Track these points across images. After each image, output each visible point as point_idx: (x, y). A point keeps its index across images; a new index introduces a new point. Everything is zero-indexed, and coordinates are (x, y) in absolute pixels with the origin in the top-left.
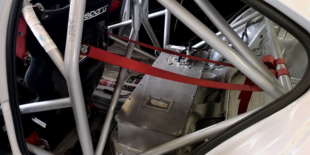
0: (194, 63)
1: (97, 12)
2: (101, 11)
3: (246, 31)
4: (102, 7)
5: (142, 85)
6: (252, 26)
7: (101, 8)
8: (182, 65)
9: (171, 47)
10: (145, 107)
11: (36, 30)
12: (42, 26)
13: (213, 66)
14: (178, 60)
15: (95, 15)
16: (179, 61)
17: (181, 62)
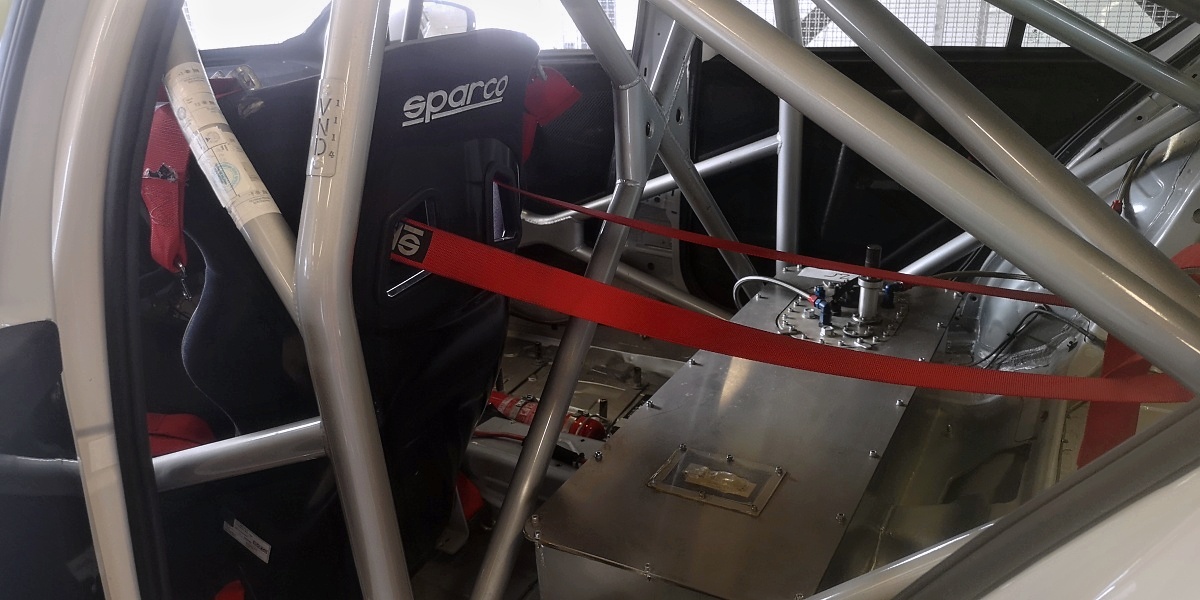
0: (893, 329)
1: (457, 98)
2: (478, 96)
3: (1126, 195)
4: (476, 81)
5: (658, 408)
6: (1153, 174)
7: (474, 85)
8: (841, 336)
9: (799, 275)
10: (658, 491)
11: (203, 145)
12: (232, 136)
13: (988, 354)
14: (821, 320)
15: (447, 107)
16: (827, 322)
17: (836, 327)
